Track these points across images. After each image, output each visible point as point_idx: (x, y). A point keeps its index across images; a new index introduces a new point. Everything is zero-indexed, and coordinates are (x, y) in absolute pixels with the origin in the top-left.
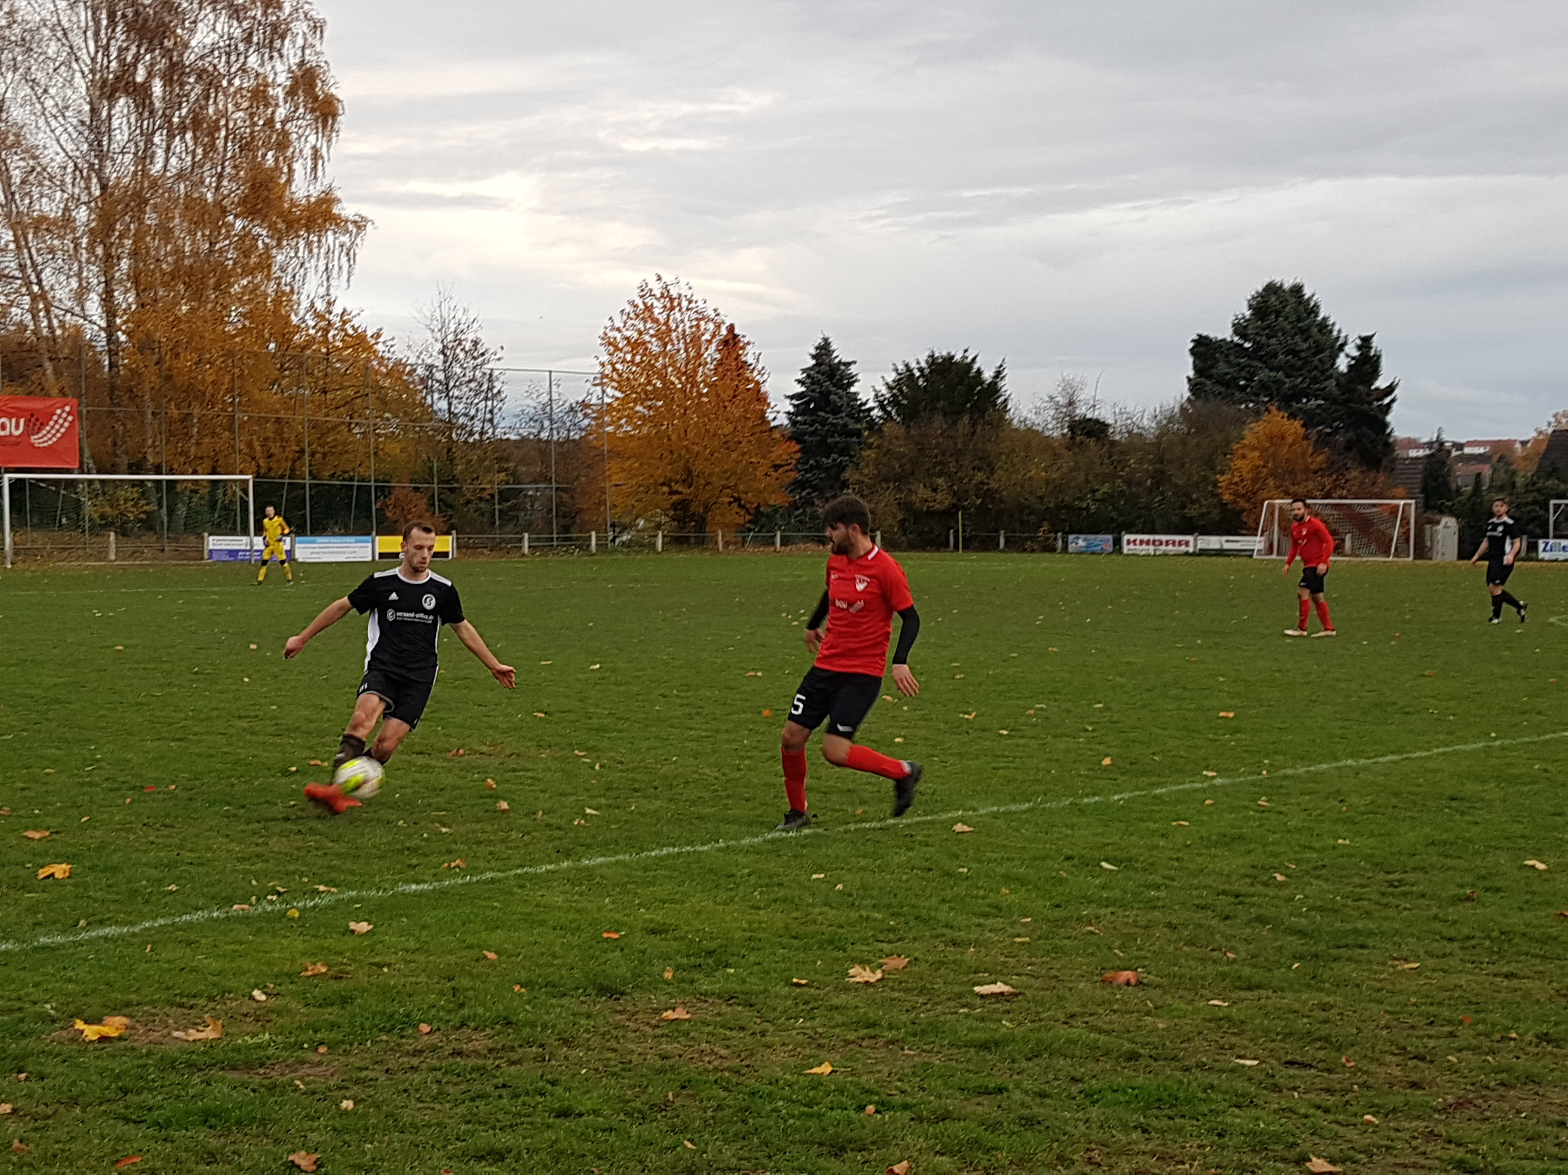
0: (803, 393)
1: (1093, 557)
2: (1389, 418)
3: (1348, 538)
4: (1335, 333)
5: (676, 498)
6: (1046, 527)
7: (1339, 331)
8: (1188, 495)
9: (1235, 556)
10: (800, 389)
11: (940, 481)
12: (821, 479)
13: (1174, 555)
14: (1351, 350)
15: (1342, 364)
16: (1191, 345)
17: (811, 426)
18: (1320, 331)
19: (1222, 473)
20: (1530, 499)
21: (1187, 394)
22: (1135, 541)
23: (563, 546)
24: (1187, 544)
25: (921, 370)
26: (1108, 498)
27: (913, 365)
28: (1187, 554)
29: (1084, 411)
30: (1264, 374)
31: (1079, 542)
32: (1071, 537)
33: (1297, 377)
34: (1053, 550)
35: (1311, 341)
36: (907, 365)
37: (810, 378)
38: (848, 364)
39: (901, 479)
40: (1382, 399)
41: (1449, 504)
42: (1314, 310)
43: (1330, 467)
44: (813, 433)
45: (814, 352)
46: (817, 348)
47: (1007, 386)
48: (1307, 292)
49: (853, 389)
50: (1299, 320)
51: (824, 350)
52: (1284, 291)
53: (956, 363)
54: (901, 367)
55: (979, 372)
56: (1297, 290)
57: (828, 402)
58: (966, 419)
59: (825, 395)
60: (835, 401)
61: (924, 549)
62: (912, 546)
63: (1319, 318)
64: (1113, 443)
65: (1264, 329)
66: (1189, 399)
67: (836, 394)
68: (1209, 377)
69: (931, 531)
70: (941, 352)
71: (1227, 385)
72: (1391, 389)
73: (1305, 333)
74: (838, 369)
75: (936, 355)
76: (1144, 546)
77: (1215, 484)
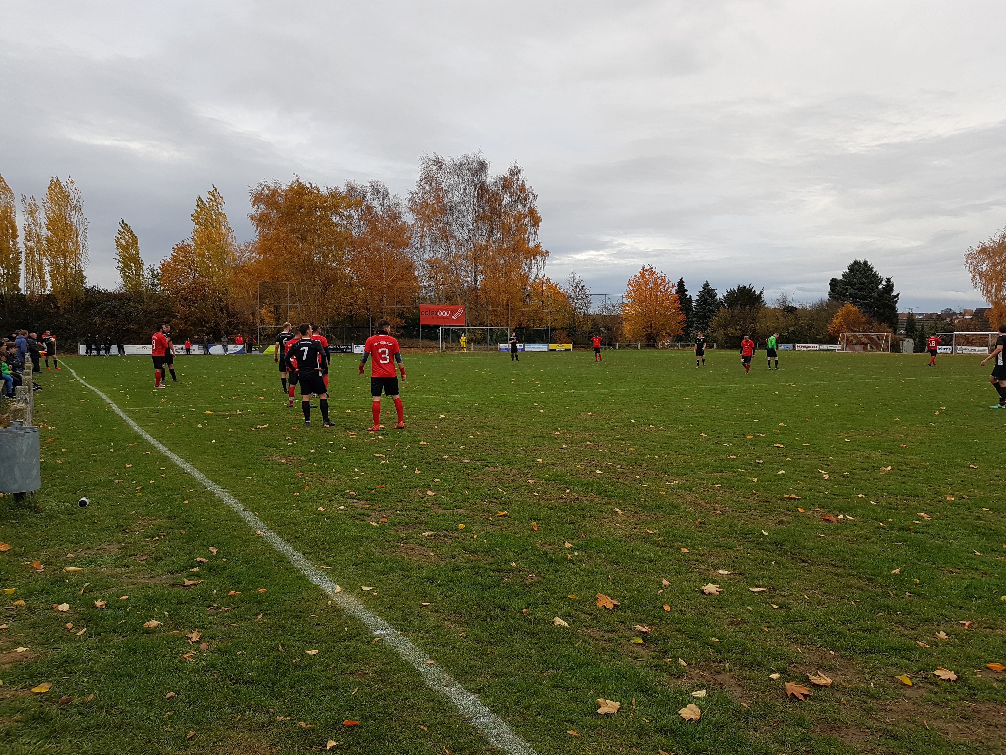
1: (787, 352)
2: (896, 305)
3: (869, 345)
4: (878, 277)
5: (646, 332)
8: (819, 331)
9: (831, 351)
10: (698, 298)
13: (813, 351)
14: (884, 282)
15: (880, 287)
16: (830, 282)
18: (873, 276)
19: (831, 324)
22: (800, 346)
24: (816, 347)
26: (793, 332)
27: (733, 290)
28: (817, 350)
29: (788, 303)
35: (869, 280)
37: (701, 294)
38: (714, 289)
40: (894, 299)
42: (871, 270)
43: (868, 322)
45: (703, 286)
47: (764, 296)
48: (869, 264)
49: (716, 297)
50: (865, 273)
51: (706, 285)
52: (860, 263)
53: (747, 289)
54: (729, 290)
55: (755, 292)
56: (865, 263)
58: (749, 307)
59: (707, 300)
60: (709, 302)
63: (873, 272)
65: (852, 276)
66: (828, 298)
67: (711, 299)
68: (835, 292)
71: (839, 294)
72: (898, 295)
73: (867, 277)
74: (711, 291)
75: (740, 286)
76: (803, 348)
77: (828, 328)
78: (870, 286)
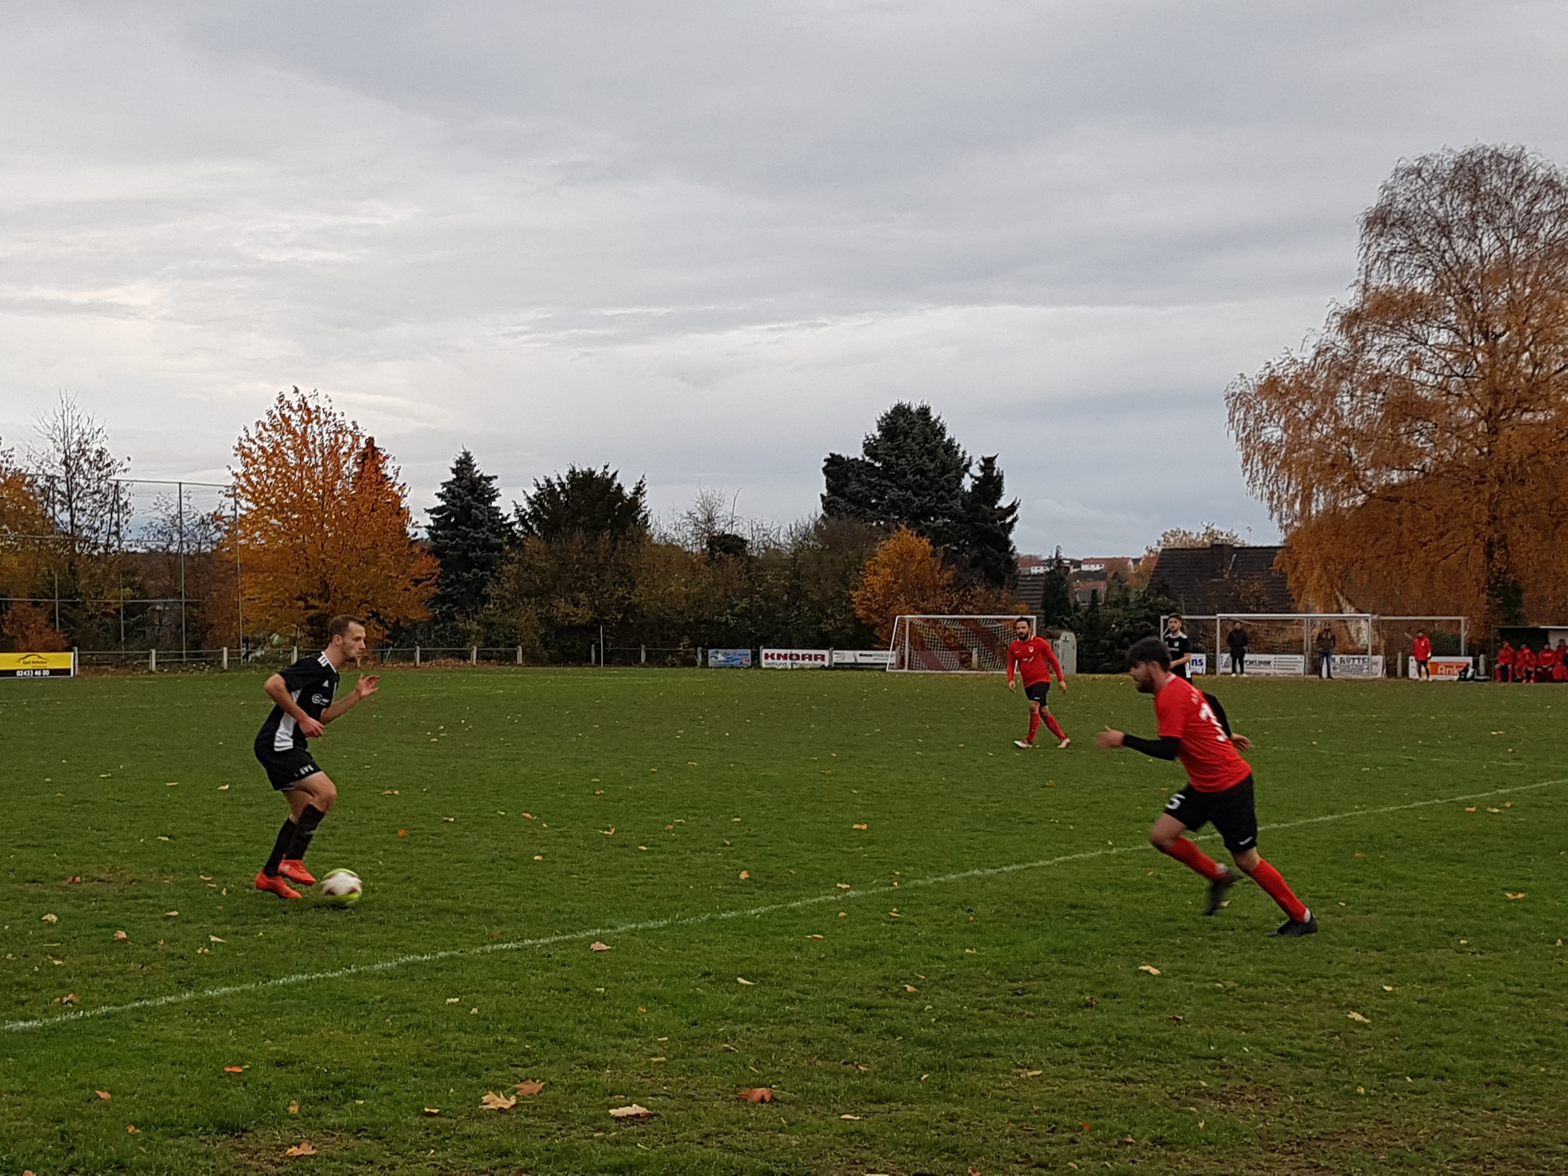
0: (443, 506)
1: (732, 671)
2: (1011, 537)
3: (975, 652)
4: (960, 455)
5: (312, 612)
6: (686, 641)
7: (964, 452)
8: (823, 611)
9: (869, 670)
10: (441, 503)
11: (582, 595)
12: (462, 593)
13: (811, 669)
14: (975, 470)
15: (967, 483)
16: (824, 464)
17: (452, 540)
18: (946, 452)
19: (856, 589)
20: (1142, 615)
21: (821, 512)
22: (773, 655)
23: (194, 662)
24: (823, 658)
25: (562, 485)
26: (746, 614)
27: (554, 480)
28: (823, 668)
29: (722, 527)
30: (893, 493)
31: (718, 657)
32: (710, 651)
33: (925, 497)
34: (693, 664)
35: (938, 461)
36: (548, 481)
37: (451, 491)
38: (489, 479)
39: (543, 594)
40: (1005, 519)
41: (1068, 619)
42: (941, 431)
43: (957, 584)
44: (454, 547)
45: (454, 466)
46: (457, 462)
47: (648, 502)
48: (934, 415)
49: (494, 504)
50: (926, 441)
51: (464, 465)
52: (911, 413)
53: (596, 478)
54: (542, 482)
55: (620, 488)
56: (924, 412)
57: (469, 517)
58: (607, 534)
59: (466, 510)
60: (476, 516)
61: (566, 664)
62: (554, 661)
63: (945, 440)
64: (750, 559)
65: (893, 450)
66: (823, 517)
67: (477, 508)
68: (843, 495)
69: (573, 646)
70: (582, 467)
71: (859, 503)
72: (1013, 508)
73: (932, 453)
74: (480, 483)
75: (577, 470)
76: (782, 661)
77: (849, 599)
78: (943, 482)
